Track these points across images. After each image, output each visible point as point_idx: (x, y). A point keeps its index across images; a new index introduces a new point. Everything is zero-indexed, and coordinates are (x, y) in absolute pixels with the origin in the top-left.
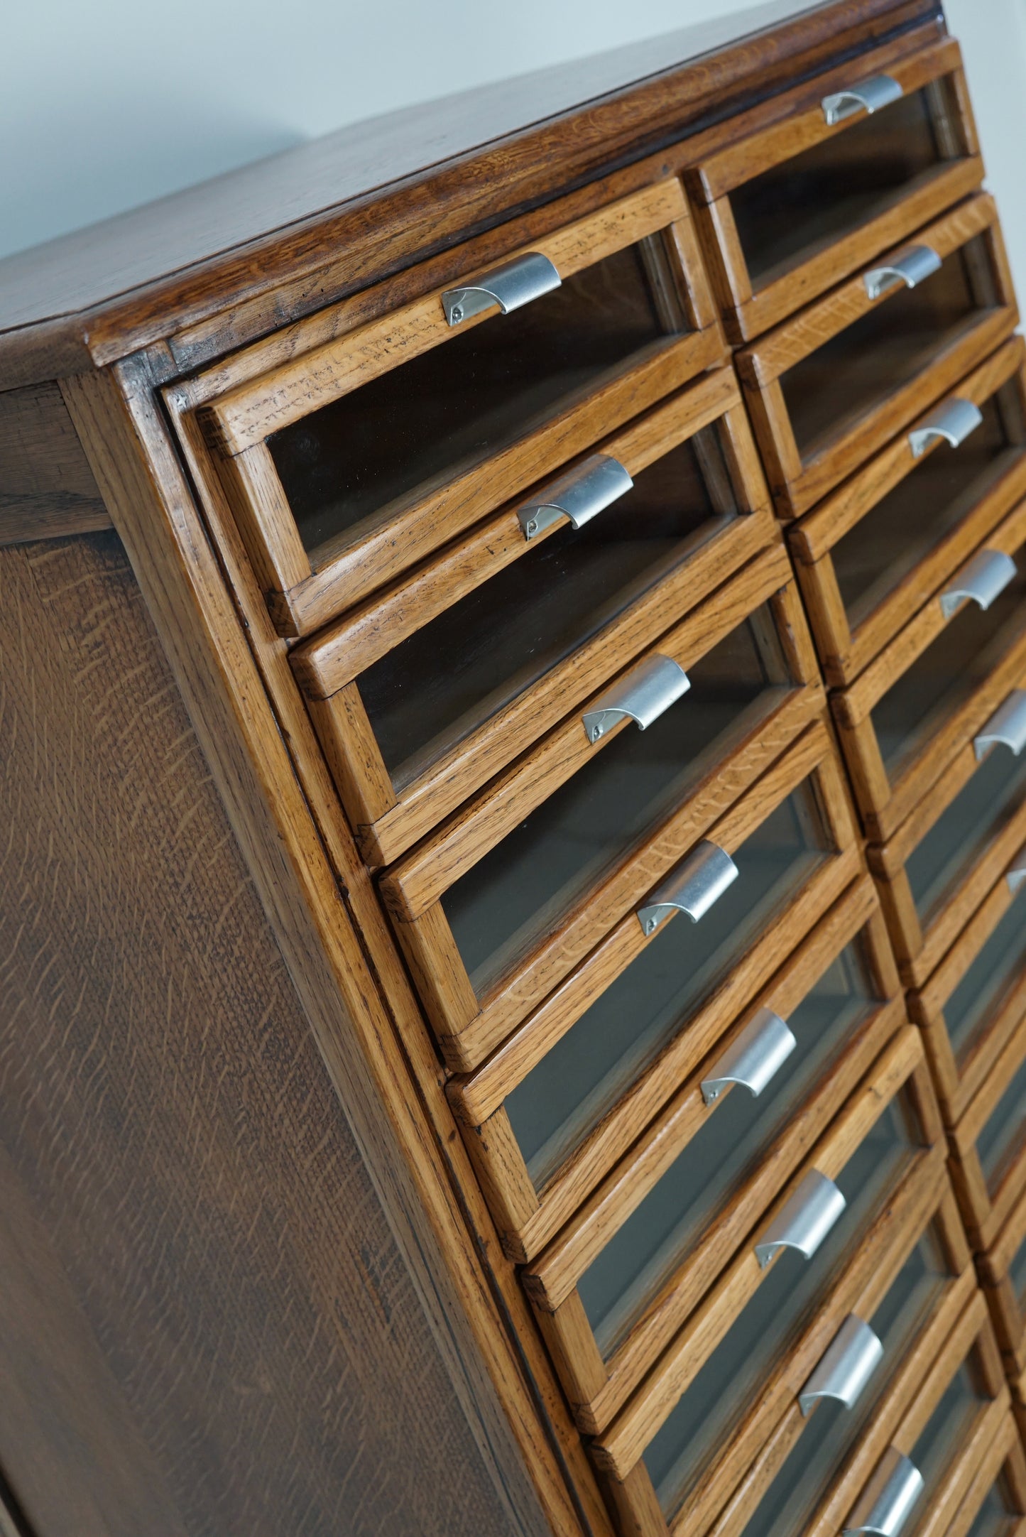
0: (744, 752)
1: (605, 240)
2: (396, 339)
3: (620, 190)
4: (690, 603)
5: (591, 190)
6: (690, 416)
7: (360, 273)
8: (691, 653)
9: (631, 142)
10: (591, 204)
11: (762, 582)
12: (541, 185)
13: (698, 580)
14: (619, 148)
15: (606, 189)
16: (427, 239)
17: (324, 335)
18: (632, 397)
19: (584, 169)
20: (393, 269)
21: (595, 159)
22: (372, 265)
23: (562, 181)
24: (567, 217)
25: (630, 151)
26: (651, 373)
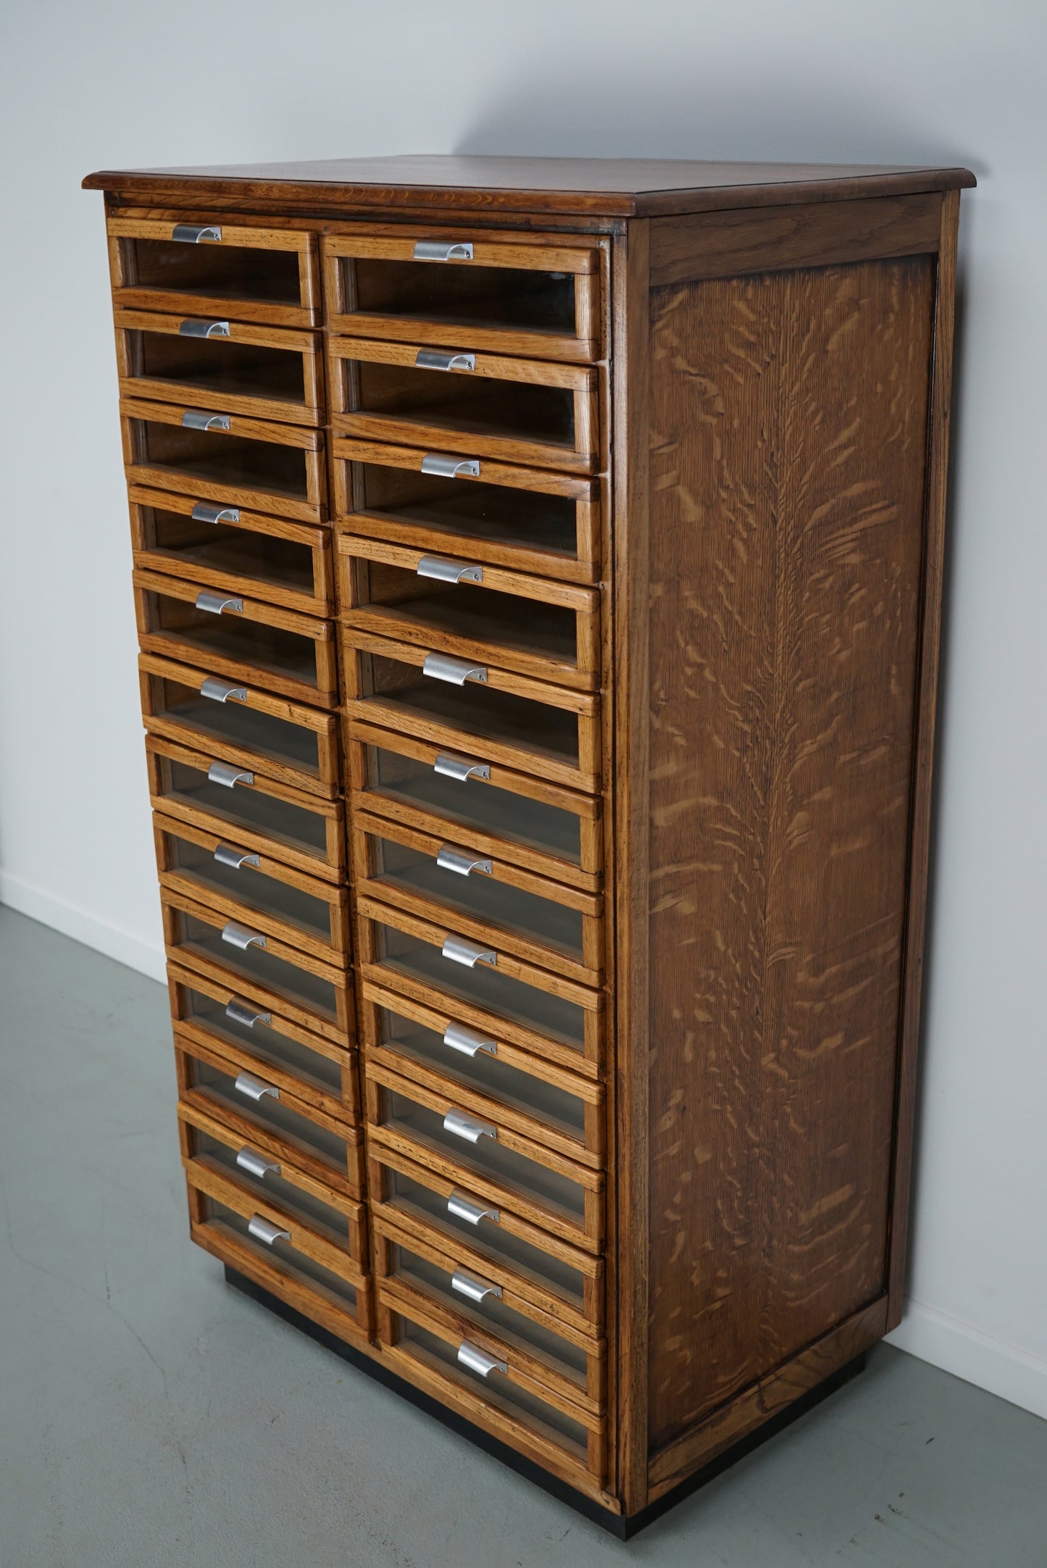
0: (263, 495)
1: (258, 241)
2: (163, 231)
3: (295, 226)
4: (257, 414)
5: (281, 219)
6: (280, 340)
7: (181, 204)
8: (246, 431)
9: (316, 208)
10: (280, 225)
11: (294, 437)
12: (264, 206)
13: (265, 409)
14: (308, 208)
15: (289, 222)
16: (208, 204)
17: (159, 217)
18: (254, 313)
19: (286, 209)
20: (192, 208)
21: (294, 207)
22: (185, 202)
23: (273, 209)
24: (266, 225)
25: (315, 212)
26: (266, 309)
